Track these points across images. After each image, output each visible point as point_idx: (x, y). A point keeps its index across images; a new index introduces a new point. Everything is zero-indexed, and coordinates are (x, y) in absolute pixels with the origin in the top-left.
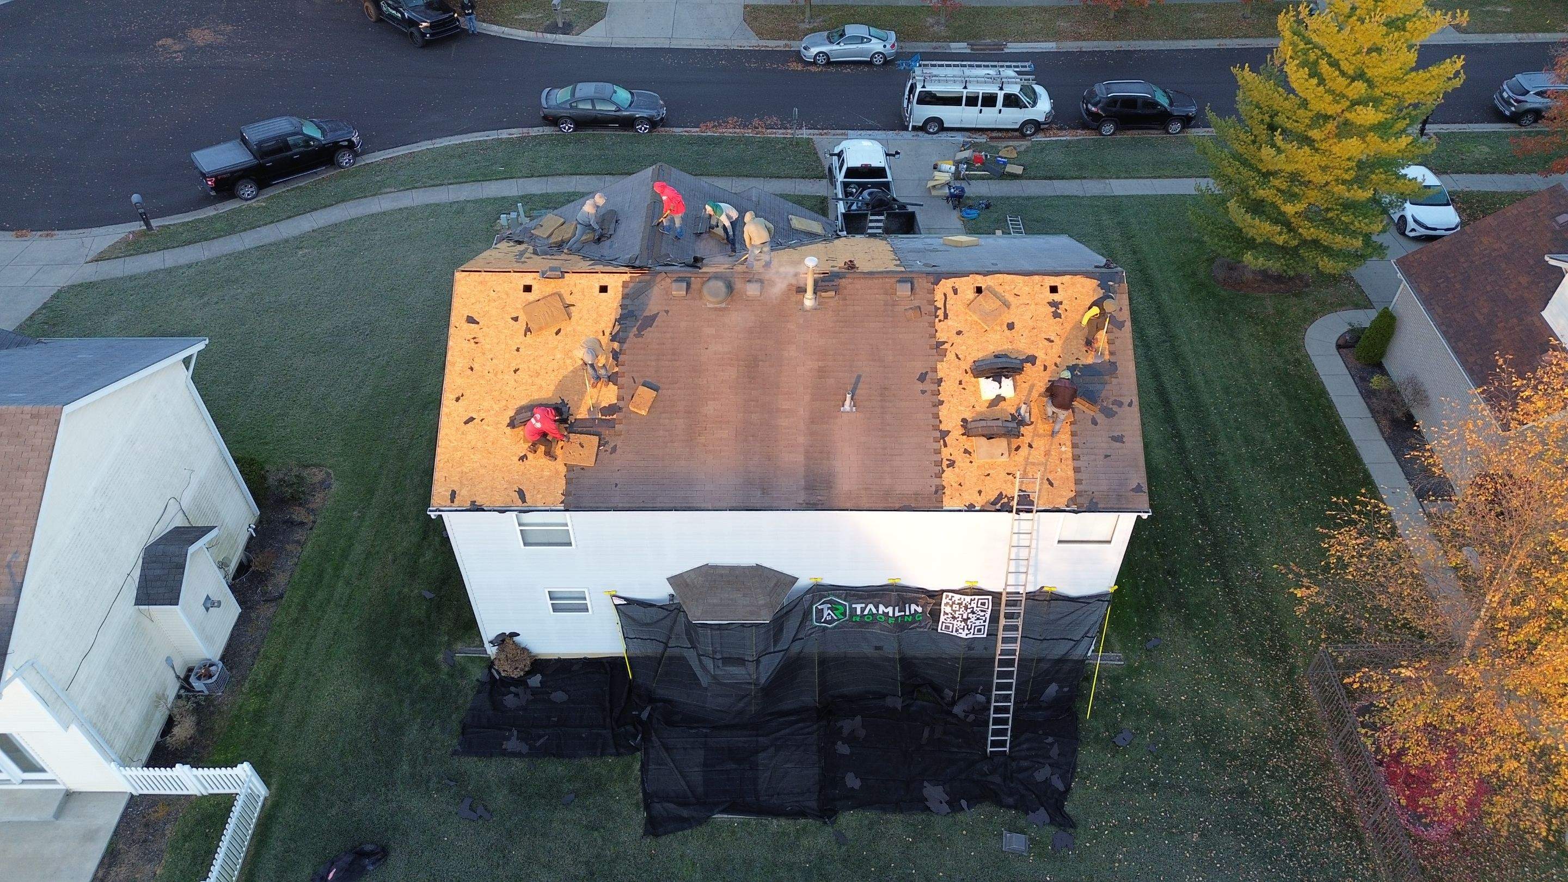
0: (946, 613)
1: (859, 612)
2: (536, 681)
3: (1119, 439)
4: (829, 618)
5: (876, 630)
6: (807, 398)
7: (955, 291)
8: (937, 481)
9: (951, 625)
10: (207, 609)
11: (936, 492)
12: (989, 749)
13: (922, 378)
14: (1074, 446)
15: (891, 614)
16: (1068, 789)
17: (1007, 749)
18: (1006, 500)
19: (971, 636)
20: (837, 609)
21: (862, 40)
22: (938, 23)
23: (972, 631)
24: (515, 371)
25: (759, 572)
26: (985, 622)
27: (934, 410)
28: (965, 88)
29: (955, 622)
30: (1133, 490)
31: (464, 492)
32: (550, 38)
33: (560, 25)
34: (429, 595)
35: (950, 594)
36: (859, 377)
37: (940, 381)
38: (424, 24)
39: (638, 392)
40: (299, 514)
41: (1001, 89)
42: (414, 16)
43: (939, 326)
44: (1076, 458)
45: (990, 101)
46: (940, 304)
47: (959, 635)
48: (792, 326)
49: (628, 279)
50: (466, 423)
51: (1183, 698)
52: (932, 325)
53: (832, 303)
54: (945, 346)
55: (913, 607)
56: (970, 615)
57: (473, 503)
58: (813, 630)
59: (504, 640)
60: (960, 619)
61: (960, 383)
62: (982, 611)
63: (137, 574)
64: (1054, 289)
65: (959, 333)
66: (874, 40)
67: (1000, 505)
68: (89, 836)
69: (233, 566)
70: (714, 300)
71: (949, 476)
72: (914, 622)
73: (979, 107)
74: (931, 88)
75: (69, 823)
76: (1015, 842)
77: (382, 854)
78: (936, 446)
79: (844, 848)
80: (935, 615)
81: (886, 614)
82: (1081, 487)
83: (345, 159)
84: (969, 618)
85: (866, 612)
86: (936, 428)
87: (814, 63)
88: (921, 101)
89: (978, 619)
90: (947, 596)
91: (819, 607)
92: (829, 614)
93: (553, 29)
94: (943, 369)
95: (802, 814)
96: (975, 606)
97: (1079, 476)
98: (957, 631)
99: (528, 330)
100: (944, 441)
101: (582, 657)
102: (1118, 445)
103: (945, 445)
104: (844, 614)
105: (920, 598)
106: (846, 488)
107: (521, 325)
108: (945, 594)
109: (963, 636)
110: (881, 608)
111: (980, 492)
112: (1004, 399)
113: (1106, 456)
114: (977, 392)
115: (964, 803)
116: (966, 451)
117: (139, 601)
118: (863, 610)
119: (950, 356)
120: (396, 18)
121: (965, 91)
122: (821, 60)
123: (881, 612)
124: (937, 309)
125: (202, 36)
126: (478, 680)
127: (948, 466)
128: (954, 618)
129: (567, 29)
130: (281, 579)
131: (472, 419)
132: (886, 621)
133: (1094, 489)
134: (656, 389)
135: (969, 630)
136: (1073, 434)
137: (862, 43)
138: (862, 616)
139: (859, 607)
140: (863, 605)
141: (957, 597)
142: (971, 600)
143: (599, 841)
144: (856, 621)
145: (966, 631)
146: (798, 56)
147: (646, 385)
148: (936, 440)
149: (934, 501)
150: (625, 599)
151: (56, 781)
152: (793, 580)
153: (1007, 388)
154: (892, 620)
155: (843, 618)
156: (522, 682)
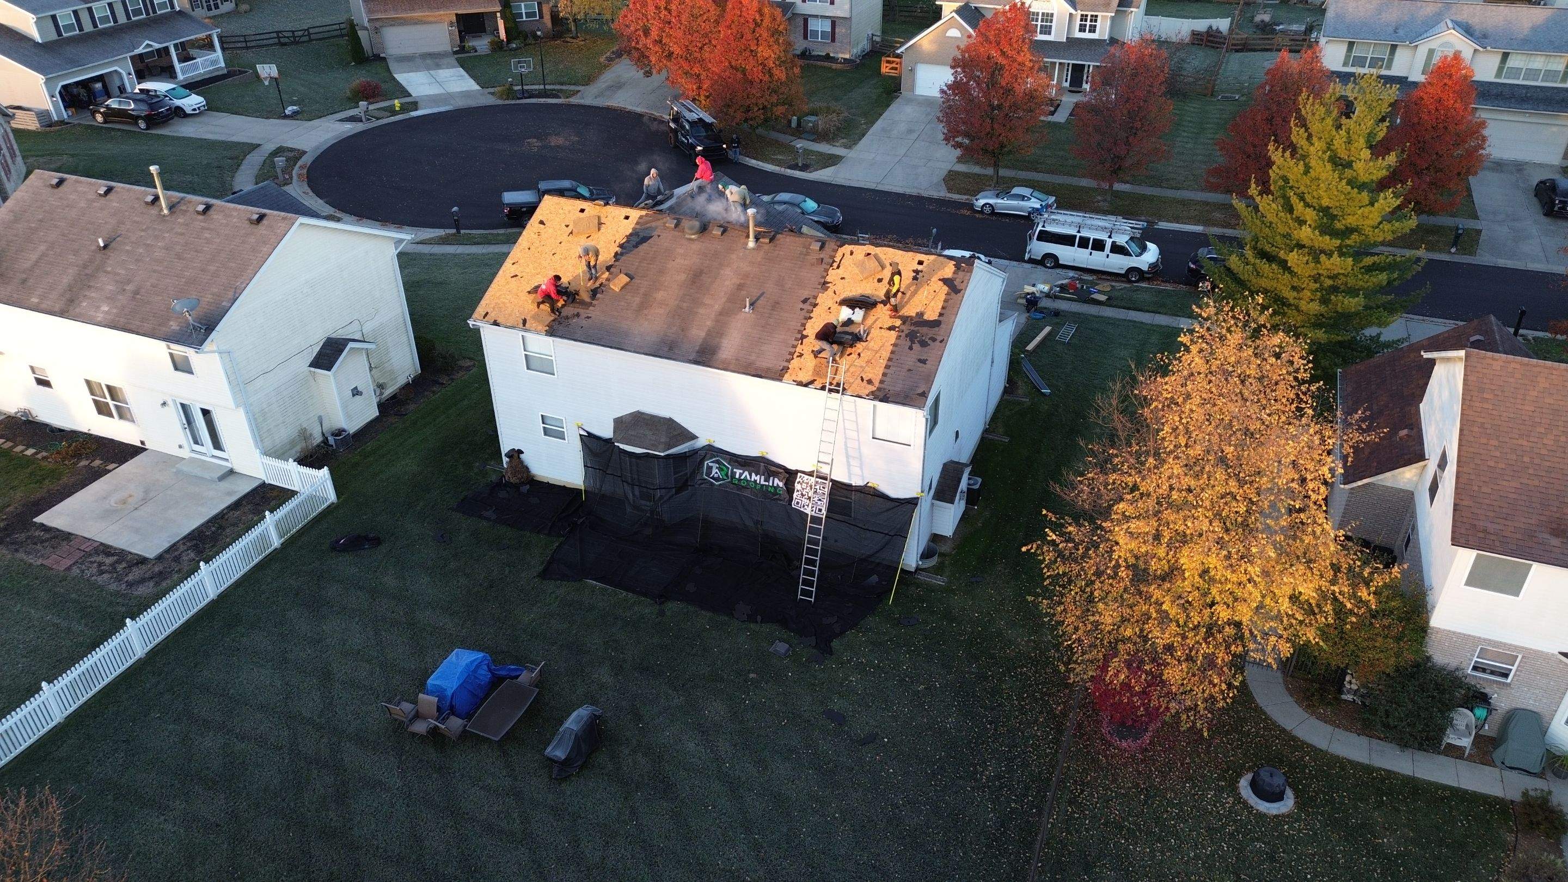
0: (798, 491)
1: (738, 476)
3: (924, 361)
4: (716, 476)
5: (747, 493)
6: (724, 300)
7: (852, 253)
8: (786, 364)
9: (800, 502)
10: (354, 395)
11: (783, 370)
12: (799, 597)
13: (805, 301)
14: (890, 360)
15: (758, 482)
16: (842, 633)
17: (813, 600)
19: (814, 514)
20: (722, 470)
21: (1023, 198)
22: (1105, 200)
23: (815, 509)
25: (670, 423)
26: (824, 503)
27: (804, 321)
28: (1079, 232)
29: (803, 499)
30: (918, 394)
31: (493, 315)
32: (789, 172)
33: (800, 165)
35: (803, 475)
36: (763, 293)
37: (815, 305)
39: (620, 277)
40: (444, 379)
41: (1110, 237)
42: (695, 142)
43: (831, 271)
44: (887, 366)
45: (1099, 245)
46: (837, 259)
47: (806, 512)
48: (734, 256)
50: (512, 277)
52: (826, 271)
53: (766, 247)
54: (829, 285)
55: (776, 481)
56: (814, 495)
57: (497, 322)
58: (704, 482)
60: (807, 497)
61: (829, 308)
62: (822, 494)
63: (317, 349)
64: (920, 263)
65: (842, 278)
66: (1033, 200)
68: (230, 494)
69: (388, 392)
70: (689, 232)
71: (795, 363)
72: (776, 494)
73: (1089, 250)
74: (1050, 228)
75: (225, 485)
76: (781, 647)
77: (377, 542)
78: (795, 343)
79: (660, 619)
80: (790, 490)
81: (755, 481)
82: (882, 386)
84: (813, 498)
85: (742, 478)
86: (800, 332)
87: (982, 212)
88: (1039, 239)
89: (819, 500)
90: (800, 476)
91: (710, 464)
92: (716, 473)
93: (795, 167)
94: (821, 298)
95: (645, 595)
96: (818, 488)
97: (885, 379)
98: (804, 506)
99: (571, 233)
100: (802, 341)
101: (562, 484)
102: (922, 365)
103: (802, 344)
104: (727, 475)
105: (781, 473)
106: (724, 356)
107: (568, 230)
108: (799, 474)
110: (753, 475)
113: (910, 370)
115: (759, 618)
117: (312, 365)
118: (741, 475)
119: (830, 292)
120: (683, 142)
121: (1078, 235)
122: (987, 210)
123: (753, 480)
124: (834, 261)
125: (556, 141)
126: (492, 482)
127: (798, 356)
128: (803, 495)
129: (804, 168)
130: (412, 407)
131: (516, 276)
132: (755, 487)
133: (890, 388)
134: (631, 278)
136: (892, 352)
137: (1023, 200)
138: (740, 480)
139: (738, 472)
140: (741, 471)
141: (807, 477)
142: (816, 482)
143: (507, 572)
144: (735, 484)
145: (812, 509)
146: (971, 206)
147: (626, 275)
148: (797, 339)
149: (778, 375)
150: (587, 432)
151: (227, 460)
152: (694, 437)
153: (858, 315)
154: (758, 487)
155: (725, 478)
156: (516, 487)
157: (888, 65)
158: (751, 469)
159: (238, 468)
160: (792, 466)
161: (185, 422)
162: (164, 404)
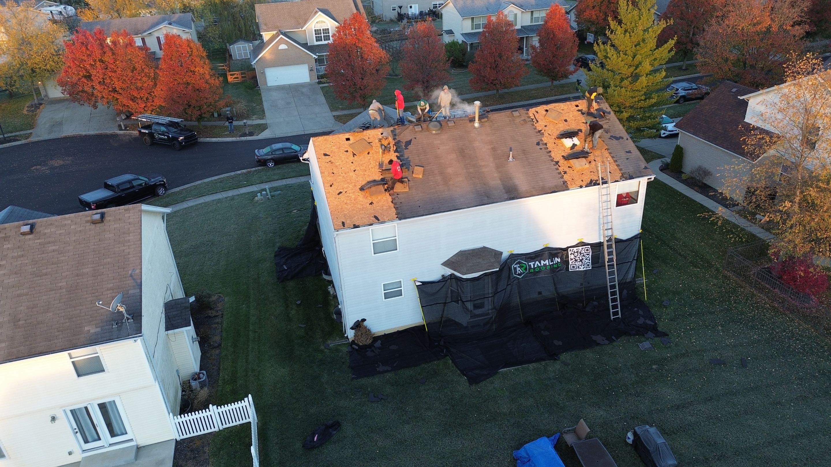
0: (571, 259)
1: (532, 267)
2: (378, 344)
3: (629, 152)
4: (520, 272)
5: (541, 275)
6: (492, 160)
7: (537, 112)
8: (562, 180)
9: (575, 265)
11: (564, 184)
12: (612, 318)
13: (538, 144)
14: (613, 157)
15: (548, 264)
16: (656, 323)
17: (620, 316)
18: (594, 181)
19: (585, 269)
20: (523, 267)
23: (585, 266)
24: (354, 171)
25: (484, 249)
26: (589, 260)
27: (549, 154)
29: (577, 263)
30: (644, 169)
31: (348, 222)
32: (243, 139)
33: (247, 133)
34: (303, 326)
35: (572, 249)
36: (511, 148)
37: (546, 144)
38: (181, 138)
39: (415, 169)
42: (175, 135)
43: (536, 125)
44: (615, 161)
46: (533, 117)
47: (580, 270)
48: (471, 136)
49: (393, 129)
50: (338, 194)
51: (681, 286)
52: (533, 125)
53: (487, 124)
54: (542, 131)
55: (556, 259)
56: (583, 257)
57: (354, 225)
58: (514, 279)
59: (358, 325)
60: (579, 260)
61: (555, 143)
62: (587, 254)
63: (164, 315)
64: (577, 106)
65: (546, 126)
67: (593, 183)
70: (436, 130)
71: (567, 177)
72: (558, 267)
75: (145, 460)
76: (646, 345)
78: (555, 167)
79: (570, 367)
80: (566, 261)
81: (545, 265)
82: (622, 172)
83: (161, 191)
84: (583, 259)
85: (536, 266)
86: (552, 161)
89: (586, 259)
90: (570, 250)
91: (515, 266)
92: (519, 270)
93: (245, 135)
94: (545, 140)
95: (542, 359)
96: (583, 252)
97: (620, 168)
98: (578, 267)
99: (354, 155)
100: (558, 165)
101: (396, 331)
102: (629, 154)
103: (559, 166)
104: (526, 269)
105: (559, 253)
106: (524, 189)
107: (350, 154)
109: (582, 269)
110: (542, 262)
111: (582, 181)
112: (576, 145)
113: (627, 159)
114: (563, 145)
115: (614, 338)
116: (569, 167)
117: (167, 329)
118: (534, 265)
119: (546, 134)
120: (164, 139)
123: (542, 265)
124: (532, 119)
125: (57, 163)
126: (347, 351)
127: (564, 174)
128: (576, 260)
129: (251, 134)
131: (341, 193)
132: (544, 269)
133: (628, 171)
134: (423, 167)
135: (584, 265)
136: (610, 153)
138: (534, 268)
139: (532, 264)
140: (534, 263)
141: (575, 249)
142: (582, 249)
144: (532, 272)
145: (583, 267)
147: (416, 166)
148: (554, 165)
149: (564, 187)
150: (421, 282)
151: (131, 440)
152: (501, 253)
153: (576, 141)
154: (548, 268)
155: (524, 271)
156: (370, 346)
157: (231, 77)
158: (539, 258)
159: (142, 442)
160: (564, 246)
161: (75, 426)
162: (53, 419)
